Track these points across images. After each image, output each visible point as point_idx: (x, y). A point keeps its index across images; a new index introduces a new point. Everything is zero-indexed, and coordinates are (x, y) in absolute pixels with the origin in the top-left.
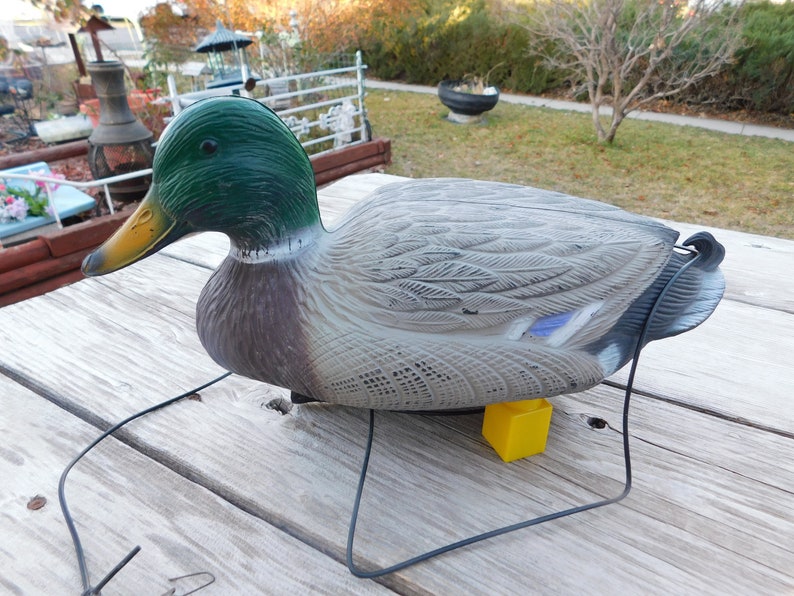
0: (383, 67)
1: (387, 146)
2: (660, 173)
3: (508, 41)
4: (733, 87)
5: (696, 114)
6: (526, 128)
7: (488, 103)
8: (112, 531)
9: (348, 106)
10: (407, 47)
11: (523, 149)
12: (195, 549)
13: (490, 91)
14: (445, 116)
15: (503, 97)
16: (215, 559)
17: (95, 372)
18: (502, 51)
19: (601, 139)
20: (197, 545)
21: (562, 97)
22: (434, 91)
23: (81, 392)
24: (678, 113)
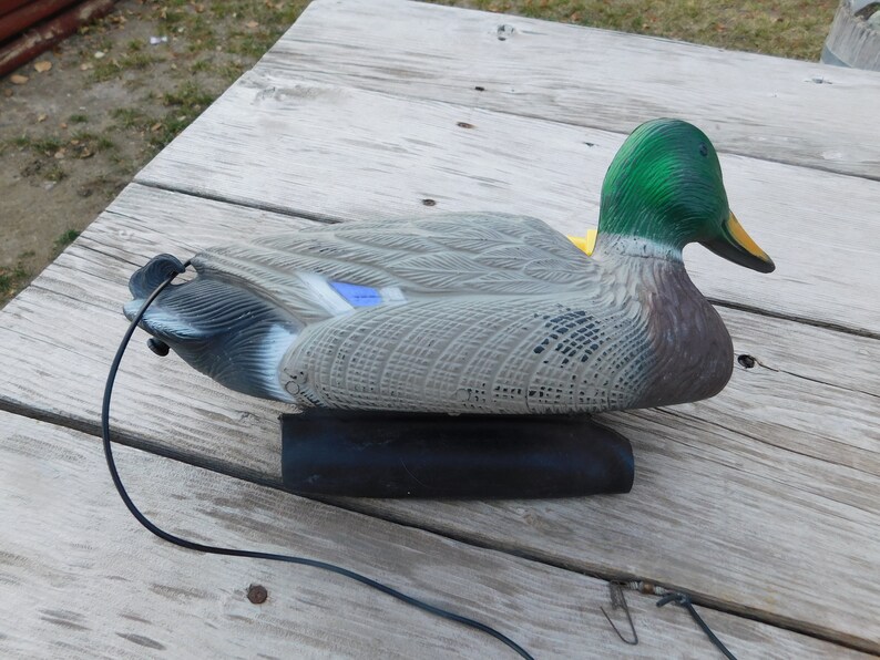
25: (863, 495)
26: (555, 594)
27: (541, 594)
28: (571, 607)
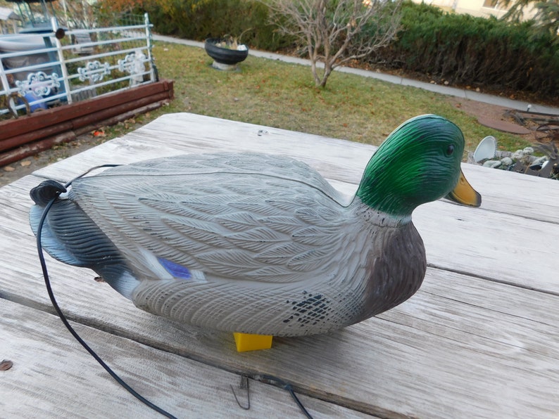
0: (161, 25)
1: (170, 86)
2: (355, 109)
3: (252, 12)
4: (395, 54)
5: (373, 70)
6: (268, 75)
7: (242, 56)
8: (72, 375)
9: (139, 55)
10: (179, 10)
11: (267, 90)
12: (135, 378)
13: (242, 48)
14: (211, 64)
15: (251, 52)
16: (151, 382)
17: (16, 269)
18: (249, 19)
19: (317, 85)
20: (135, 375)
21: (290, 54)
22: (202, 45)
23: (11, 284)
24: (364, 68)
25: (415, 340)
26: (203, 379)
27: (194, 378)
28: (212, 387)
